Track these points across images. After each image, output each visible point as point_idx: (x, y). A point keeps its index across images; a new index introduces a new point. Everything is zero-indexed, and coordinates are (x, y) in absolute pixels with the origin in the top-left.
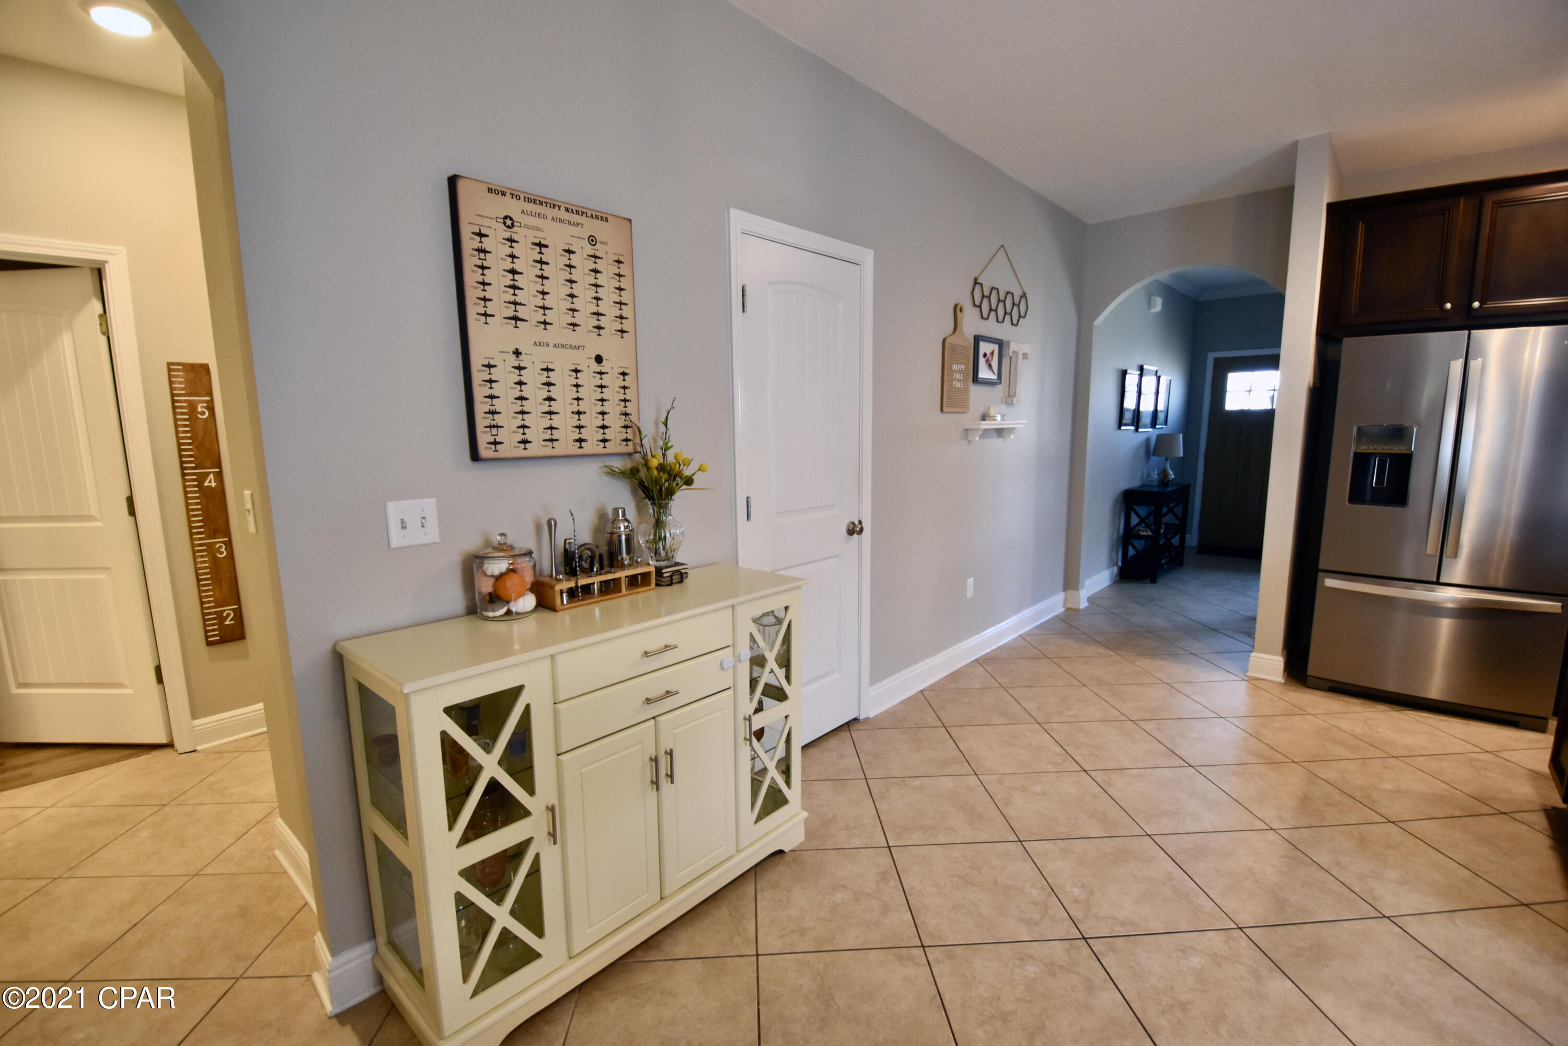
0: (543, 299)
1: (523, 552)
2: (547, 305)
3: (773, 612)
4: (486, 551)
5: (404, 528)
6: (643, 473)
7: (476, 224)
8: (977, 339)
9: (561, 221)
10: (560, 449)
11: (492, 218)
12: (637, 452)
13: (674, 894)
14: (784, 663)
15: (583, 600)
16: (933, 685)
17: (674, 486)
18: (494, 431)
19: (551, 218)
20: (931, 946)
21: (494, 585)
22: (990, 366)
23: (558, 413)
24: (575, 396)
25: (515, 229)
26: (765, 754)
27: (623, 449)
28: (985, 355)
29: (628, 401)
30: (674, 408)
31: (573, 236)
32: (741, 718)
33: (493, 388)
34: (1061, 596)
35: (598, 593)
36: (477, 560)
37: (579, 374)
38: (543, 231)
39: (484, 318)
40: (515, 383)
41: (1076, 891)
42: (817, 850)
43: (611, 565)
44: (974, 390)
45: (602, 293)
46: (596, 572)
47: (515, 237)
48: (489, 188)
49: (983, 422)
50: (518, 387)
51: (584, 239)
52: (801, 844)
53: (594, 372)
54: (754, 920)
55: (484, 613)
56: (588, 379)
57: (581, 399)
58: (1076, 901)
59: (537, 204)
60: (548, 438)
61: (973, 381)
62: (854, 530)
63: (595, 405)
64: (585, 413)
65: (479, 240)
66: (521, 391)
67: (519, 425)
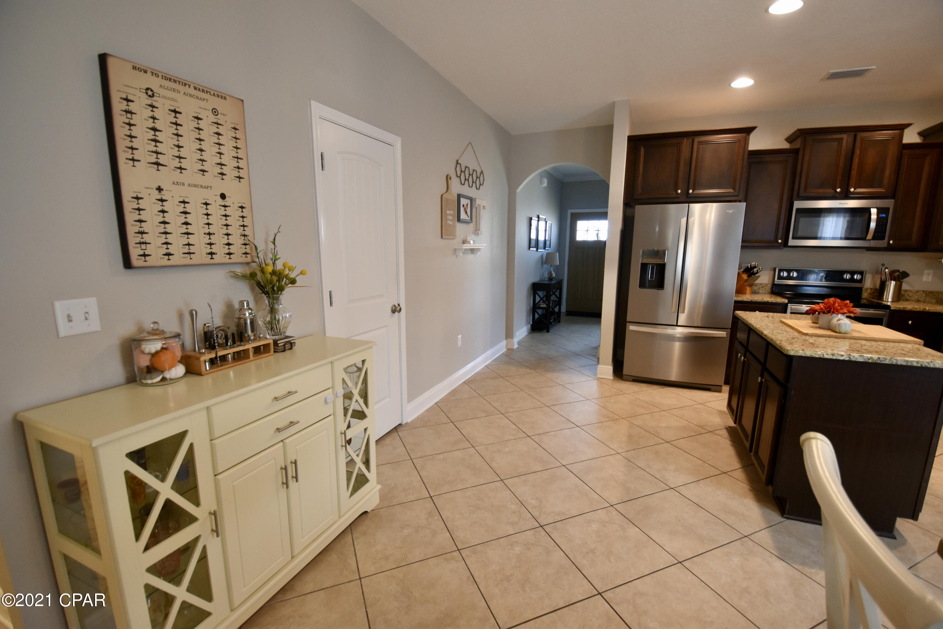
0: (179, 151)
1: (172, 335)
2: (182, 155)
3: (355, 364)
4: (142, 335)
5: (70, 321)
6: (259, 275)
7: (123, 92)
8: (459, 196)
9: (191, 96)
10: (195, 260)
11: (137, 89)
12: (254, 262)
13: (300, 553)
14: (364, 394)
15: (222, 366)
16: (441, 399)
17: (283, 285)
18: (143, 246)
19: (183, 93)
20: (463, 549)
21: (151, 360)
22: (466, 212)
23: (194, 234)
24: (207, 221)
25: (155, 98)
26: (354, 453)
27: (243, 259)
28: (463, 206)
29: (246, 226)
30: (280, 232)
31: (200, 108)
32: (339, 433)
33: (141, 215)
34: (504, 342)
35: (231, 360)
36: (135, 342)
37: (208, 206)
38: (177, 102)
39: (132, 162)
40: (159, 211)
41: (534, 502)
42: (388, 507)
43: (241, 341)
44: (459, 225)
45: (223, 149)
46: (230, 346)
47: (155, 104)
48: (133, 66)
49: (464, 245)
50: (162, 214)
51: (209, 110)
52: (377, 505)
53: (220, 205)
54: (354, 557)
55: (144, 381)
56: (215, 210)
57: (211, 224)
58: (534, 507)
59: (172, 82)
60: (187, 252)
61: (458, 221)
62: (396, 310)
63: (222, 228)
64: (214, 234)
65: (126, 104)
66: (164, 217)
67: (164, 242)
